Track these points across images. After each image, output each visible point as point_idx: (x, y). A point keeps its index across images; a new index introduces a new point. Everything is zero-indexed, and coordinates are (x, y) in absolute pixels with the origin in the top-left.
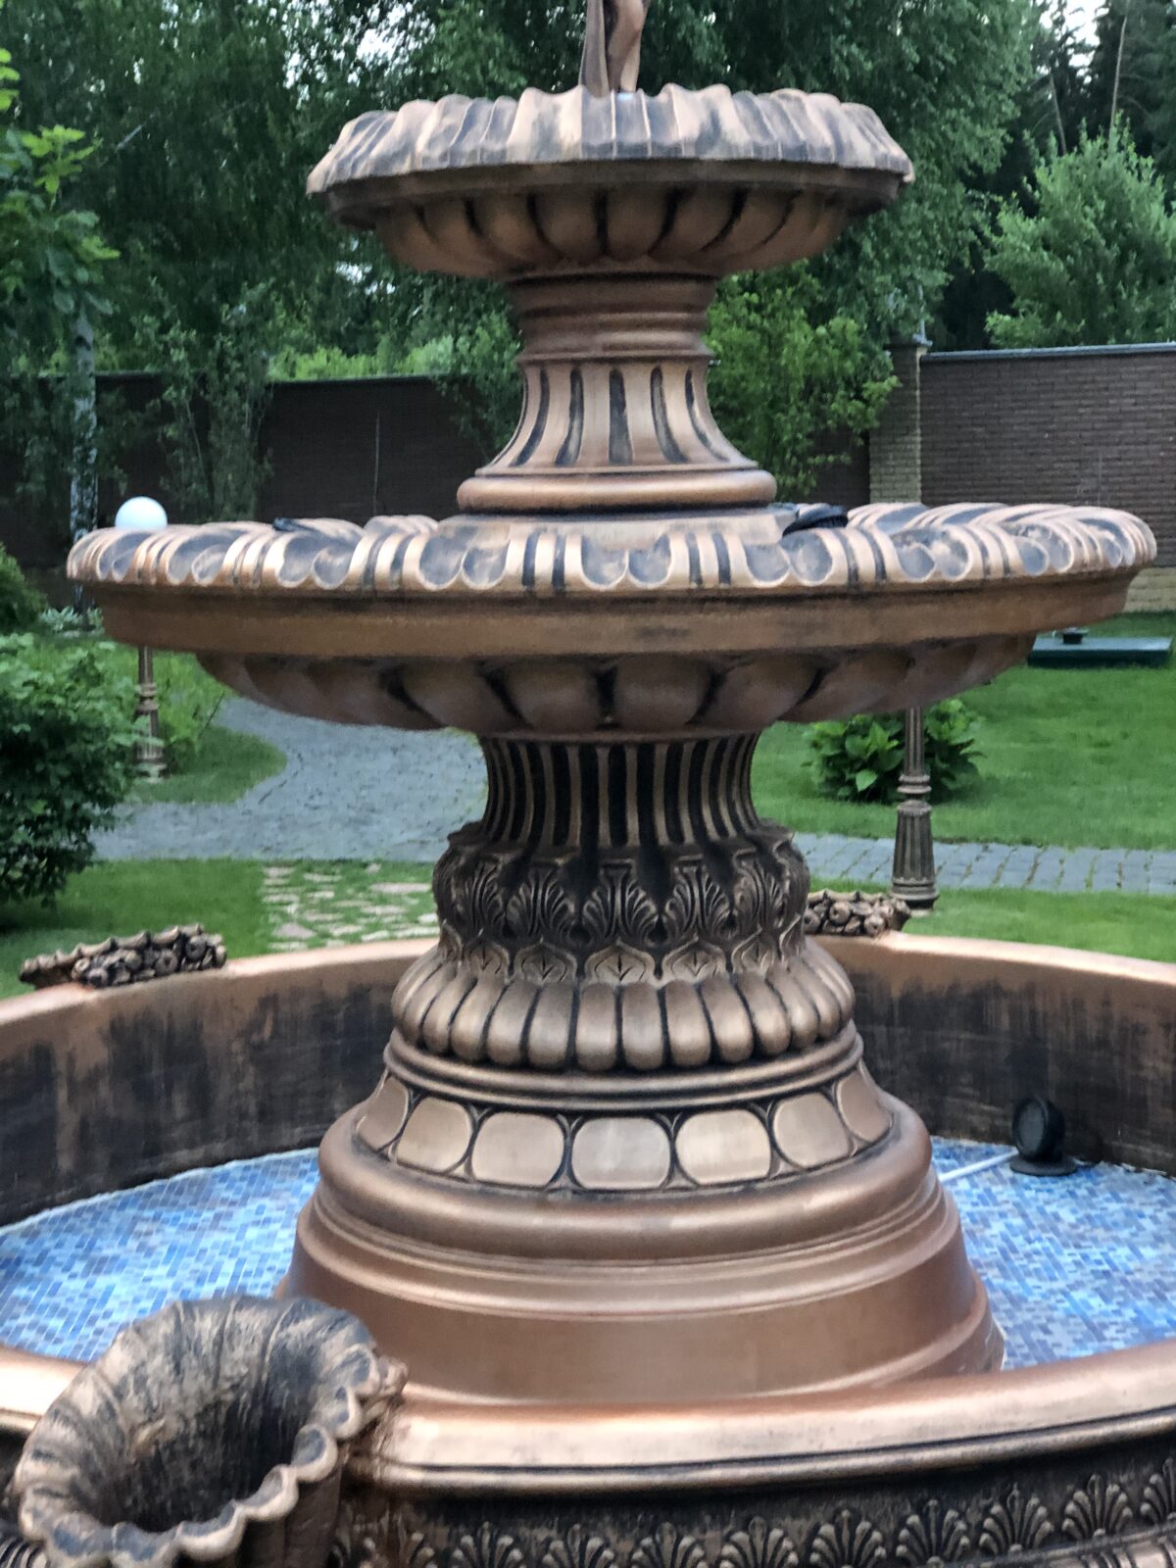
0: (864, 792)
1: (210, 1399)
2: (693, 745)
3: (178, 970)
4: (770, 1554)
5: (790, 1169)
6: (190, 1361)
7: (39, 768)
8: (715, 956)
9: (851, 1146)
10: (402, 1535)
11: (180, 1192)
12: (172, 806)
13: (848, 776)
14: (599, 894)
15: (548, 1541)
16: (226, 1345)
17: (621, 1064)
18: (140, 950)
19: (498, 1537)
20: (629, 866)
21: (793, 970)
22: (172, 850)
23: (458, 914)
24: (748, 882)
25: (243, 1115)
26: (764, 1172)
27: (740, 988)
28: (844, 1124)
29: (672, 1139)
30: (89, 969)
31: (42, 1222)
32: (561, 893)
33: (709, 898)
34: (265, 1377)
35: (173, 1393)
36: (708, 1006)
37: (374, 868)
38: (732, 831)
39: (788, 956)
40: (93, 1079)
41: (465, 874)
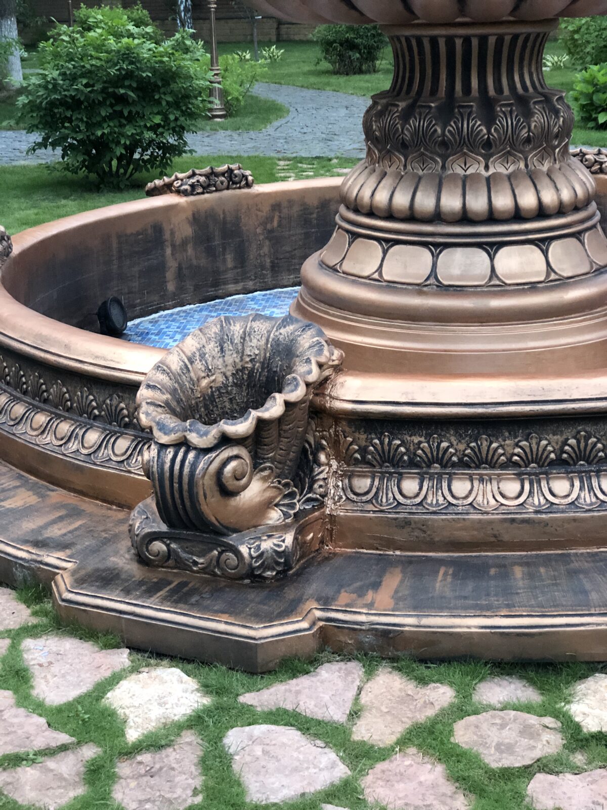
0: (602, 124)
1: (239, 367)
2: (511, 36)
3: (228, 188)
4: (540, 453)
5: (557, 277)
6: (228, 346)
7: (157, 97)
8: (519, 159)
9: (592, 267)
10: (341, 437)
11: (230, 305)
12: (229, 132)
13: (594, 116)
14: (455, 123)
15: (420, 442)
16: (247, 338)
17: (465, 217)
18: (207, 176)
19: (393, 440)
20: (472, 106)
21: (563, 169)
22: (229, 152)
23: (376, 138)
24: (539, 119)
25: (263, 267)
26: (542, 279)
27: (533, 177)
28: (588, 256)
29: (492, 259)
30: (181, 185)
31: (160, 317)
32: (434, 122)
33: (516, 125)
34: (268, 355)
35: (219, 362)
36: (514, 186)
37: (335, 161)
38: (531, 89)
39: (560, 161)
40: (185, 243)
41: (381, 114)
